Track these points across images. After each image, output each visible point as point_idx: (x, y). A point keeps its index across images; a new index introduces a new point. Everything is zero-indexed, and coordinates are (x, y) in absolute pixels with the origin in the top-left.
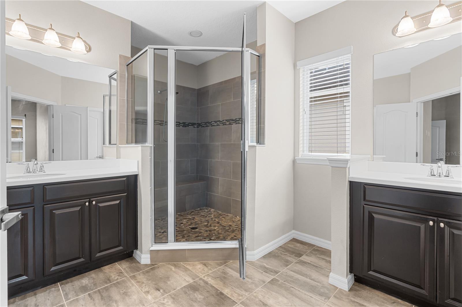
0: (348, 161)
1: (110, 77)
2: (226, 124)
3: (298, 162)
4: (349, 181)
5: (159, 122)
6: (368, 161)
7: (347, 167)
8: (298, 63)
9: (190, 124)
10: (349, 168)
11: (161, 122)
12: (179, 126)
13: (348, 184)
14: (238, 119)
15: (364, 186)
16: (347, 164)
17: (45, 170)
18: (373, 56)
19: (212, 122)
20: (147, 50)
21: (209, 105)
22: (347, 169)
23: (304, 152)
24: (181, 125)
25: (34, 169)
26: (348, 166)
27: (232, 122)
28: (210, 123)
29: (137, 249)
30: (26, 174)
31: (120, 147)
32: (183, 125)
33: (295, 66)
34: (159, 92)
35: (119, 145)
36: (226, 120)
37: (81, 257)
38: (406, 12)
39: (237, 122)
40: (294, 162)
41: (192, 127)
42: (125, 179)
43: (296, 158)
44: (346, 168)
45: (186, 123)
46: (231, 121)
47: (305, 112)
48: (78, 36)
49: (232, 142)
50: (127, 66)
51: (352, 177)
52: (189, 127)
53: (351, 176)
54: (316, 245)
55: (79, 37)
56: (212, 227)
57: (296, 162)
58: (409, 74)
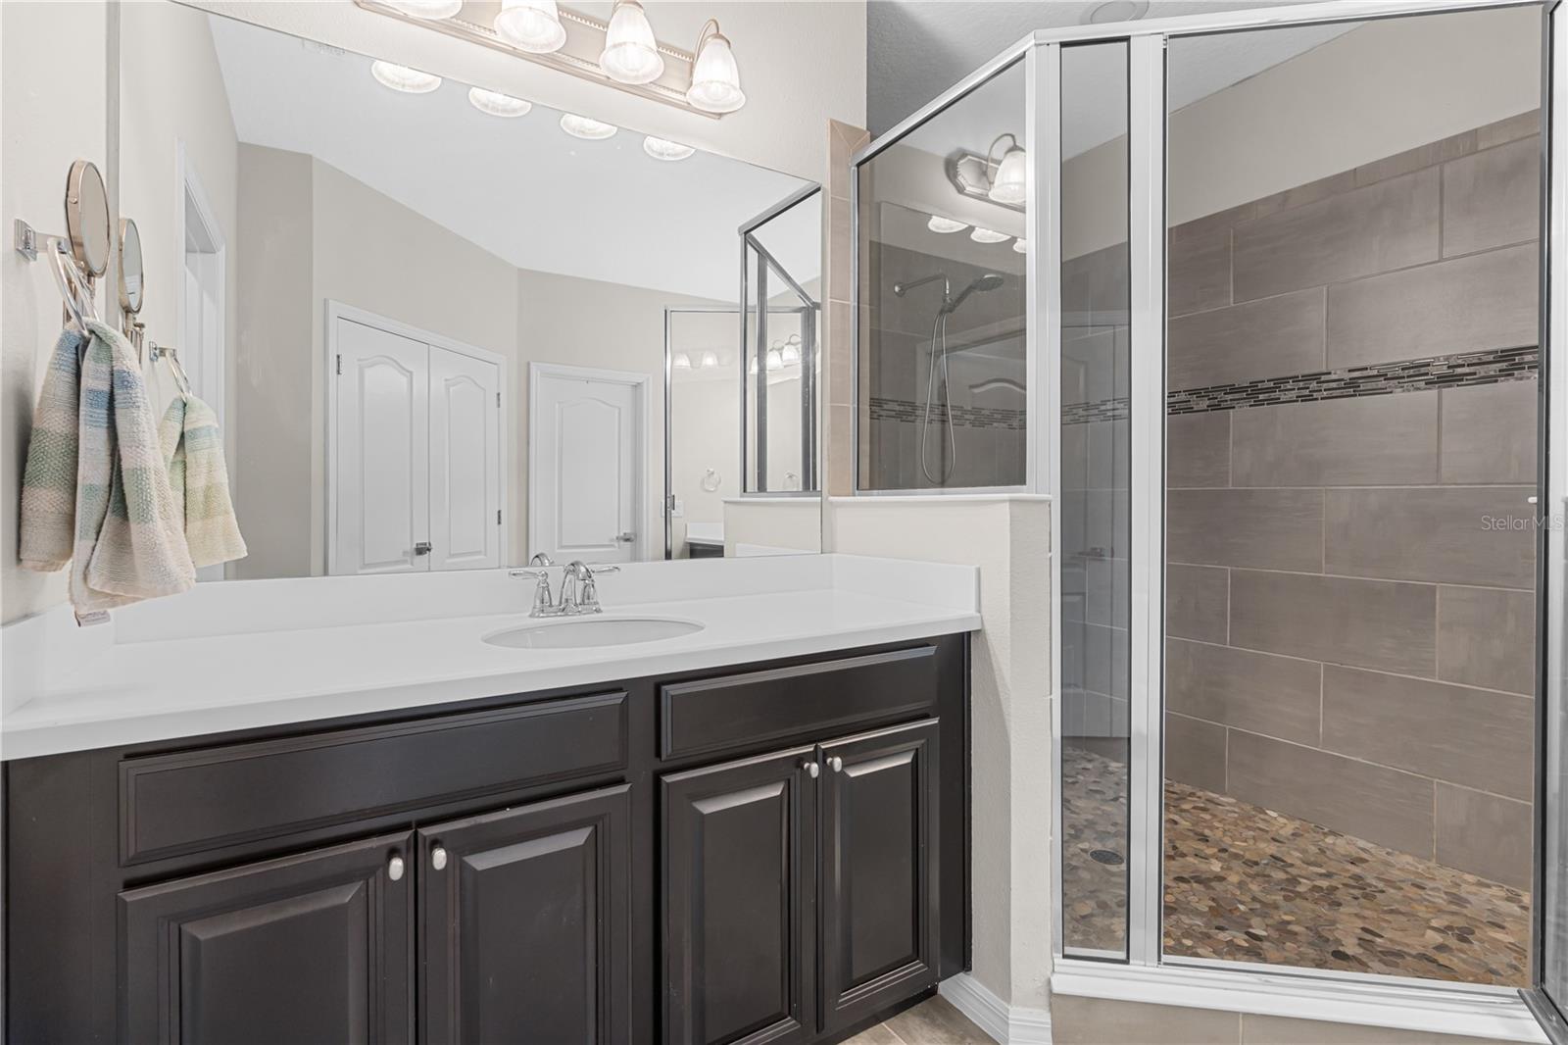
1: (746, 233)
2: (1190, 410)
5: (898, 408)
9: (996, 416)
11: (902, 408)
12: (961, 422)
14: (1271, 384)
17: (599, 601)
19: (1104, 403)
20: (1023, 56)
21: (1090, 335)
24: (966, 417)
25: (564, 597)
27: (1230, 397)
28: (1096, 407)
29: (971, 969)
30: (538, 617)
31: (831, 503)
32: (972, 417)
34: (897, 289)
35: (831, 498)
36: (1191, 392)
37: (786, 1012)
39: (1261, 397)
41: (1005, 425)
42: (930, 651)
45: (983, 412)
46: (1221, 395)
48: (715, 31)
49: (1230, 482)
50: (859, 165)
52: (995, 424)
55: (718, 36)
56: (1188, 858)
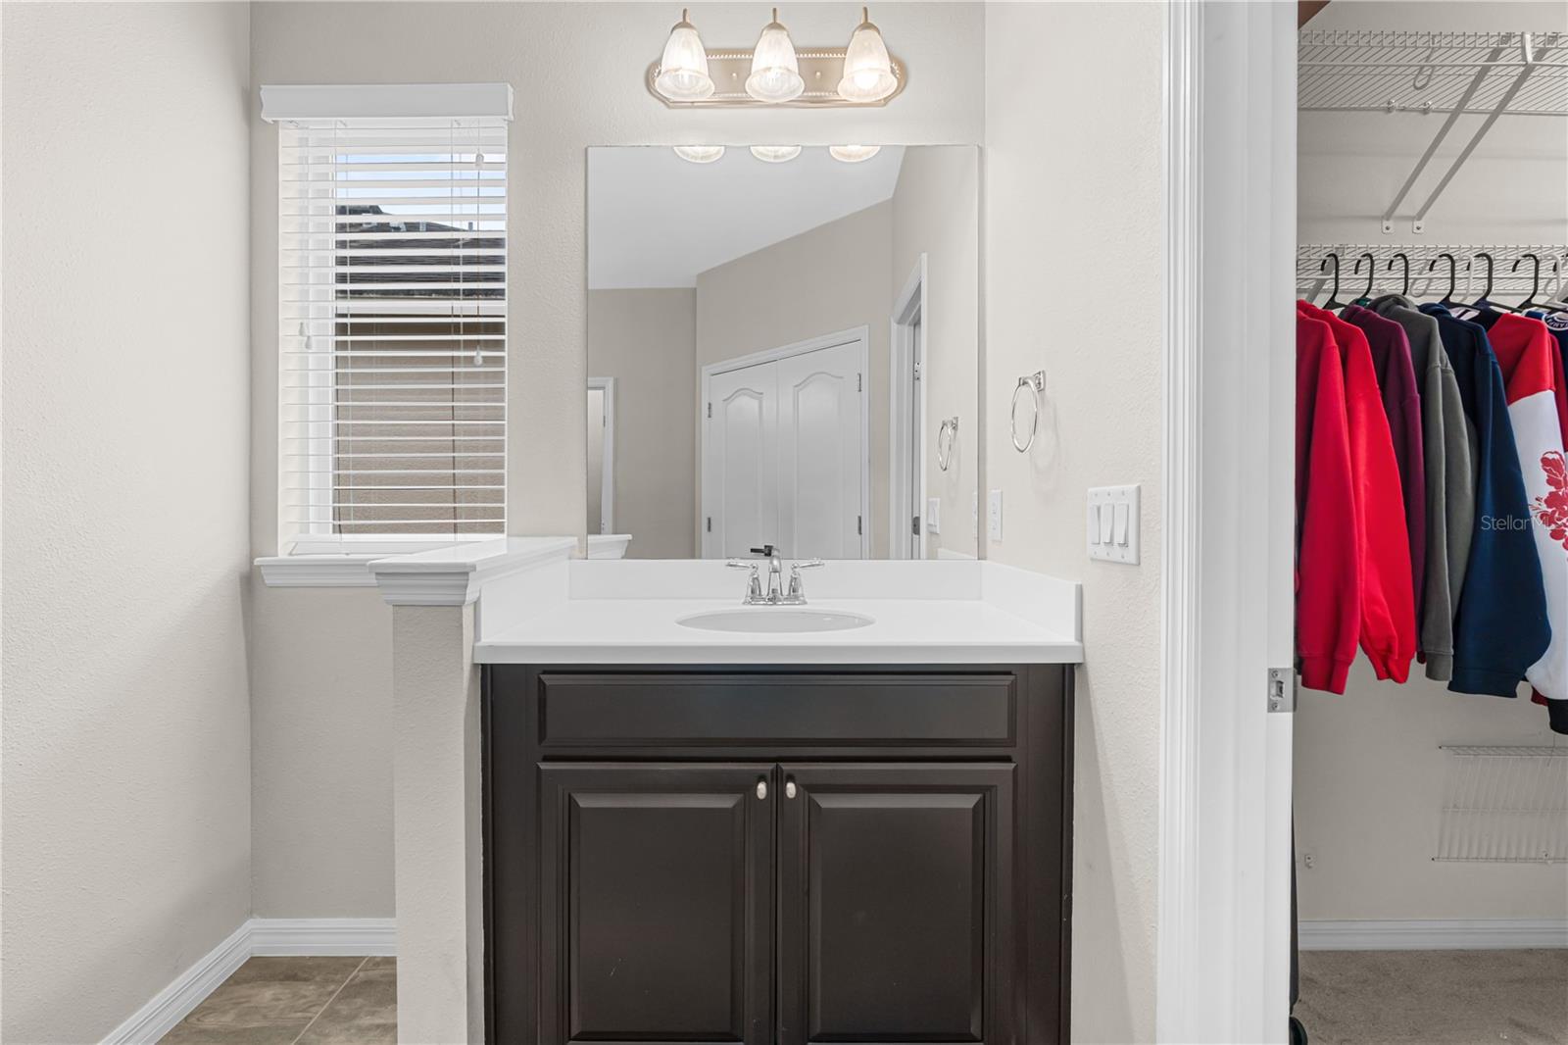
0: (467, 574)
3: (268, 581)
4: (475, 665)
6: (570, 558)
7: (464, 602)
8: (268, 93)
10: (476, 604)
13: (472, 680)
15: (539, 679)
16: (466, 587)
18: (586, 150)
22: (467, 613)
23: (308, 532)
26: (470, 596)
33: (250, 105)
38: (685, 11)
40: (249, 581)
43: (258, 561)
44: (459, 606)
47: (309, 337)
51: (491, 648)
53: (486, 639)
54: (363, 958)
57: (263, 581)
58: (693, 292)
